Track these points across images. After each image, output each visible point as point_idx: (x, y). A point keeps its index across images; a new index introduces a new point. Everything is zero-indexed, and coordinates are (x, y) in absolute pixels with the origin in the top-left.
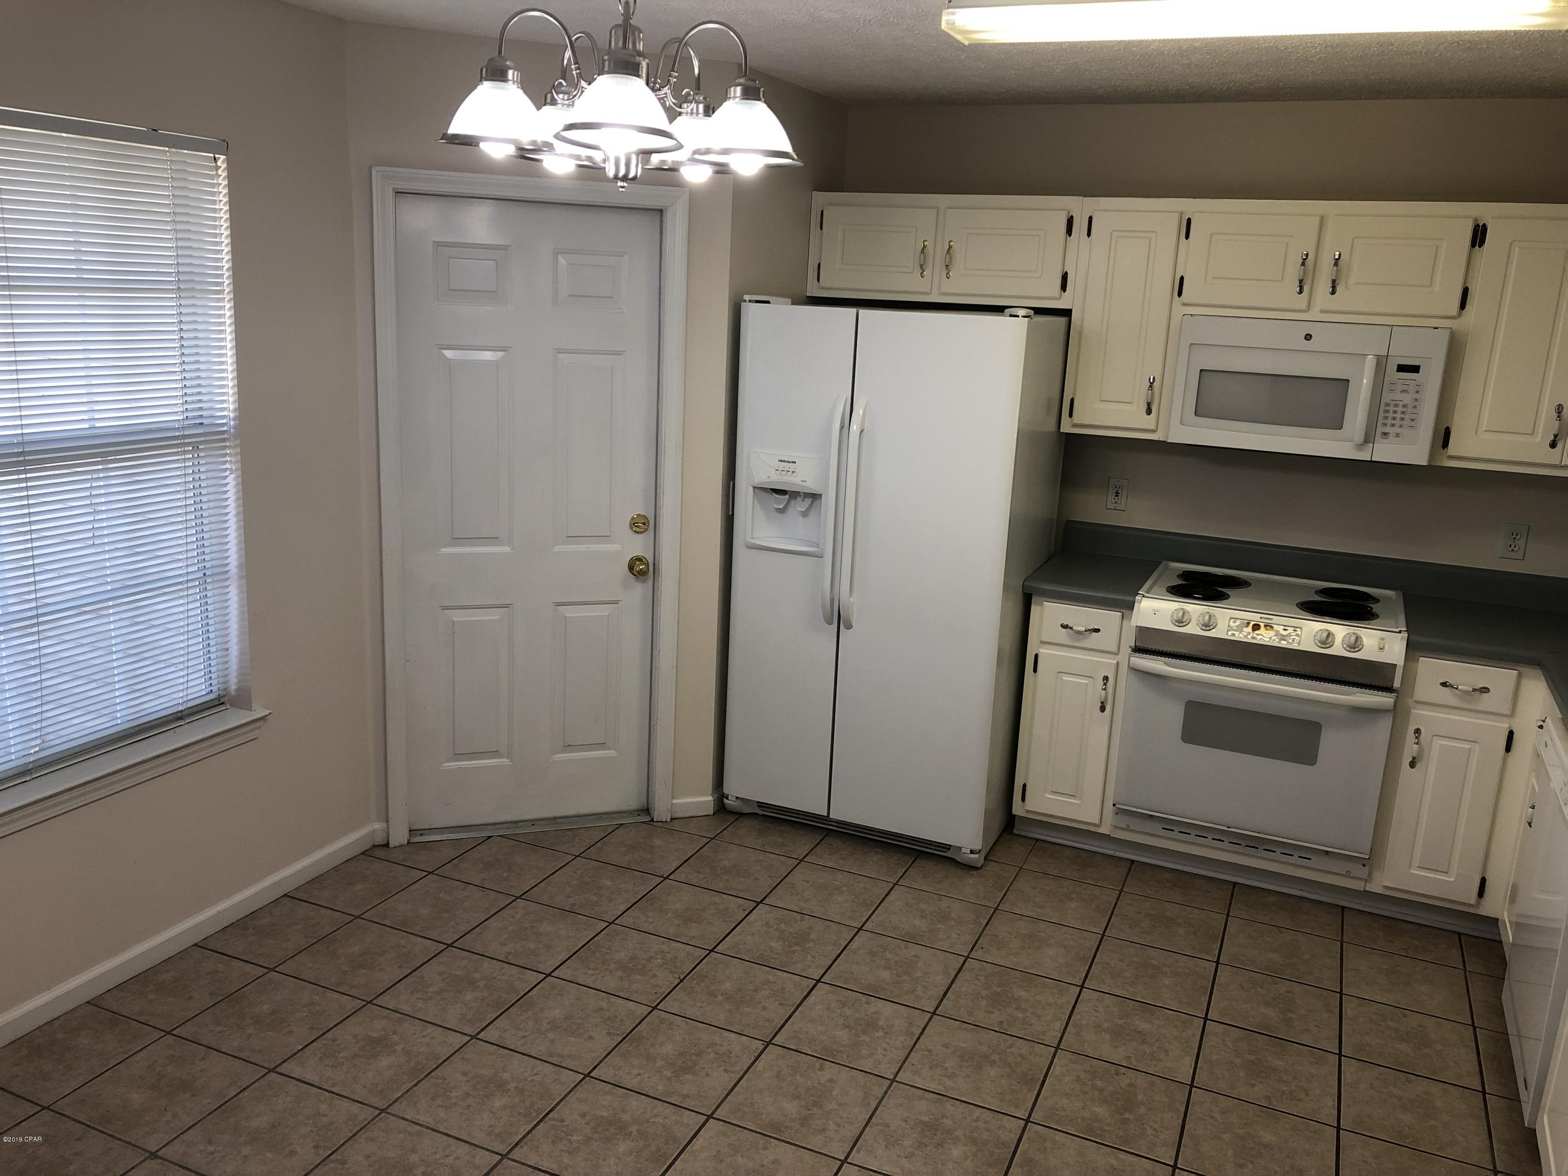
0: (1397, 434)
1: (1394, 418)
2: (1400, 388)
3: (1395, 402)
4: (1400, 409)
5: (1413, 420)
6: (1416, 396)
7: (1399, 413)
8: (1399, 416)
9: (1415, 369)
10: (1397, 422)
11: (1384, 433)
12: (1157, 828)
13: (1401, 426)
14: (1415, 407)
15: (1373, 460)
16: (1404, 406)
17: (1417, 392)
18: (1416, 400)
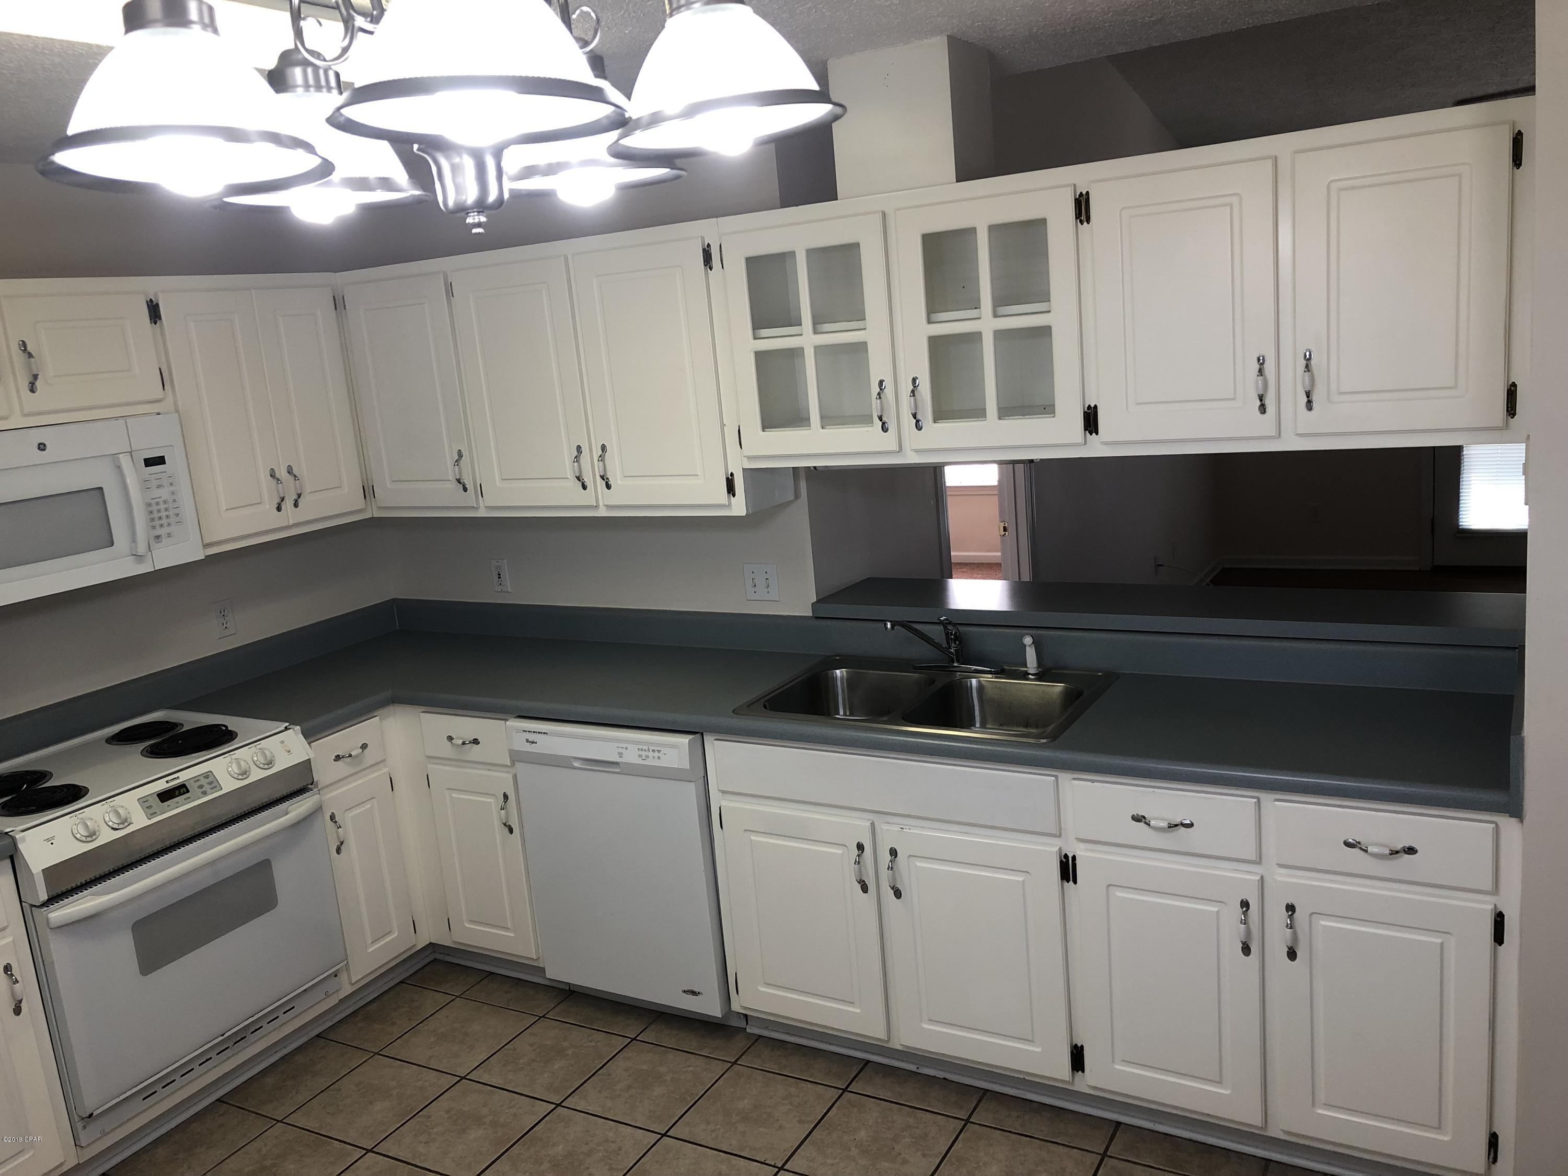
0: (168, 534)
1: (160, 518)
2: (154, 483)
3: (156, 500)
4: (162, 506)
5: (177, 515)
6: (172, 488)
7: (163, 509)
8: (163, 514)
9: (160, 461)
10: (164, 521)
11: (156, 537)
12: (139, 1105)
13: (169, 525)
14: (174, 501)
15: (156, 569)
16: (165, 502)
17: (171, 484)
18: (173, 493)
